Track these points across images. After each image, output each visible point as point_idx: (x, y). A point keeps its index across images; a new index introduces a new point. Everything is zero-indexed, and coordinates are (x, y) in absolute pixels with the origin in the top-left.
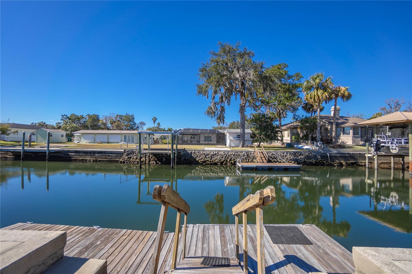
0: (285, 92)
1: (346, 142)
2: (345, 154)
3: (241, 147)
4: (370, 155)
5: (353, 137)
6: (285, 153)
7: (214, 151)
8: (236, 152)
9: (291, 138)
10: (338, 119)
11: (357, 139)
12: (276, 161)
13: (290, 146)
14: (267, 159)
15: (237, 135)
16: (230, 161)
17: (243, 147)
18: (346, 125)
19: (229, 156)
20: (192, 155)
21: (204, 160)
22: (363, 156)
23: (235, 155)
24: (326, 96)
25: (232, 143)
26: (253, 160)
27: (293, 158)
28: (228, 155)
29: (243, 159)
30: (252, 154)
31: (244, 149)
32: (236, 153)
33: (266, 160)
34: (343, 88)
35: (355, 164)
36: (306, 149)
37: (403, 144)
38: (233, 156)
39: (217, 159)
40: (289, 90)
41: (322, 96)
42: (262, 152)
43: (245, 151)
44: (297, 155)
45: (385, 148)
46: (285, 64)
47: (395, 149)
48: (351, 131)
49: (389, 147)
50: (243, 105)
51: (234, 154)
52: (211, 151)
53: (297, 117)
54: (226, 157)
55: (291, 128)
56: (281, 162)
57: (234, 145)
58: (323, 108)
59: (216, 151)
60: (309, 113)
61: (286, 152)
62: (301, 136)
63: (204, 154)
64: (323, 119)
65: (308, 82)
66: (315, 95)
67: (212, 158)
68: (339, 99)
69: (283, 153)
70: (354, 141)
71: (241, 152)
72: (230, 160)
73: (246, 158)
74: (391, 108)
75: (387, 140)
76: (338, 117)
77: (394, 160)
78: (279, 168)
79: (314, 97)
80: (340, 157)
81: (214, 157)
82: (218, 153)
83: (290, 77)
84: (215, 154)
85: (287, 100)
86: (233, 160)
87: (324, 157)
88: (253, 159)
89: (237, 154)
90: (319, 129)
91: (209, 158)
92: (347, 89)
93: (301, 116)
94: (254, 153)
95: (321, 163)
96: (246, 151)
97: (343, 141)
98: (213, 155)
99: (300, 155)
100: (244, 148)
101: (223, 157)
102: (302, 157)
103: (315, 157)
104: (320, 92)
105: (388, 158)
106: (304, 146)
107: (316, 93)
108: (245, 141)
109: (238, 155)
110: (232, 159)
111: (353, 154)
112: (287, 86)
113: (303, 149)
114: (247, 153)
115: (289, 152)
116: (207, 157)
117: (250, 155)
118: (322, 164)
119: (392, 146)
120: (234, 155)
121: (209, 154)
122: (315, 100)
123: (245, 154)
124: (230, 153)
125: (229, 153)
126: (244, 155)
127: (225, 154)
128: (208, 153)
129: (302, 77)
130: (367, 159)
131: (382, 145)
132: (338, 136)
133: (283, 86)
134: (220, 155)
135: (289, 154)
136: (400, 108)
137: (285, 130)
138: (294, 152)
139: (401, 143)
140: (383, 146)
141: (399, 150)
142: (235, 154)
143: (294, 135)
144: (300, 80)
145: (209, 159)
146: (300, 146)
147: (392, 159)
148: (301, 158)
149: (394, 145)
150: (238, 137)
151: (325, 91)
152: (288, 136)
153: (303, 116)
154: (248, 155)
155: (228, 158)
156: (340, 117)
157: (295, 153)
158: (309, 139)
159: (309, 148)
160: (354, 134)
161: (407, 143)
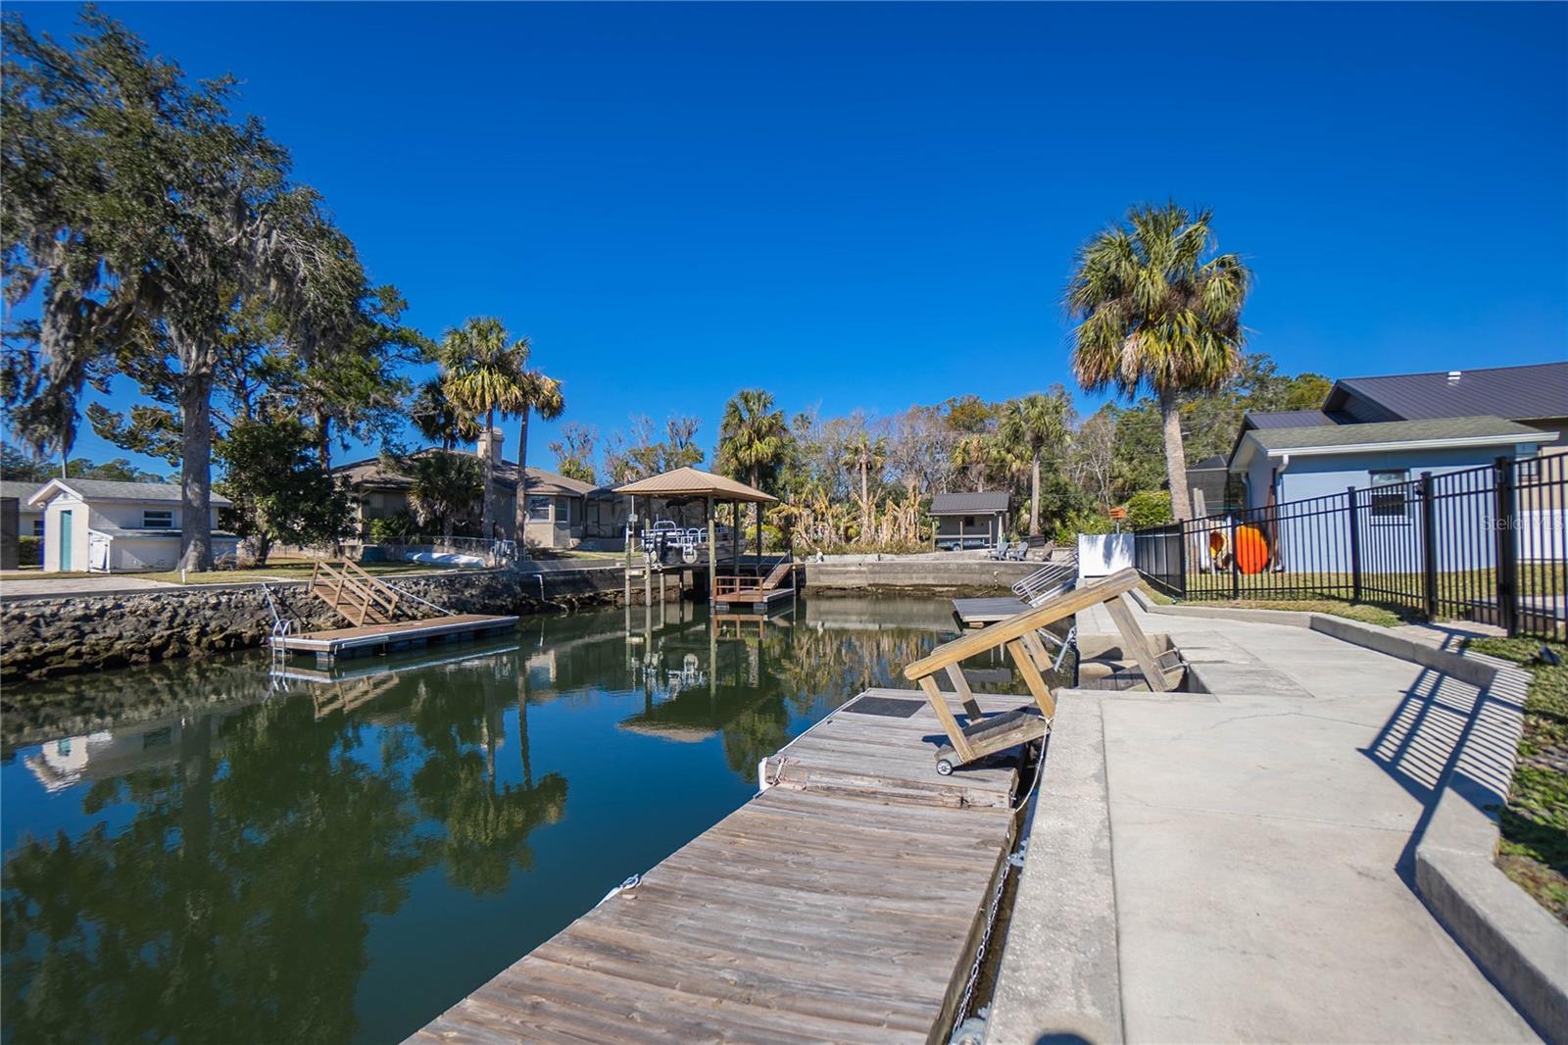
1: (540, 542)
2: (573, 573)
3: (190, 568)
4: (635, 573)
5: (555, 524)
6: (423, 583)
7: (89, 594)
11: (562, 533)
12: (400, 616)
13: (378, 557)
14: (390, 608)
15: (147, 514)
16: (204, 640)
17: (203, 570)
18: (538, 489)
19: (188, 614)
21: (28, 650)
23: (223, 608)
27: (449, 598)
28: (182, 612)
29: (264, 619)
30: (299, 597)
31: (209, 577)
32: (224, 599)
35: (596, 602)
36: (467, 565)
38: (209, 613)
39: (120, 637)
41: (504, 393)
43: (267, 586)
44: (457, 586)
47: (693, 554)
48: (551, 509)
49: (681, 549)
50: (204, 370)
51: (213, 601)
52: (68, 599)
54: (172, 619)
55: (367, 489)
57: (136, 563)
59: (103, 595)
61: (423, 577)
62: (421, 520)
63: (21, 618)
67: (83, 635)
70: (557, 539)
71: (249, 591)
72: (202, 633)
74: (573, 446)
75: (678, 534)
76: (500, 464)
80: (564, 583)
81: (94, 631)
82: (118, 606)
84: (102, 612)
86: (213, 632)
87: (528, 585)
88: (311, 615)
89: (230, 600)
91: (60, 636)
92: (558, 386)
94: (307, 593)
95: (525, 605)
96: (272, 585)
98: (87, 618)
99: (466, 586)
100: (210, 573)
101: (154, 624)
102: (474, 593)
103: (507, 587)
104: (499, 379)
106: (454, 555)
108: (213, 540)
109: (236, 607)
110: (207, 625)
112: (376, 331)
113: (456, 566)
114: (275, 592)
115: (433, 577)
116: (47, 632)
117: (291, 600)
118: (528, 607)
119: (687, 548)
120: (215, 607)
121: (54, 615)
122: (483, 402)
123: (271, 599)
124: (191, 602)
125: (187, 601)
126: (263, 604)
127: (163, 608)
128: (48, 611)
134: (131, 612)
135: (432, 586)
138: (451, 576)
140: (670, 549)
141: (696, 555)
142: (219, 603)
143: (381, 518)
145: (62, 643)
147: (662, 579)
148: (472, 596)
149: (690, 545)
150: (148, 524)
151: (514, 382)
154: (283, 602)
155: (185, 623)
156: (504, 462)
157: (451, 581)
158: (447, 529)
159: (477, 563)
160: (559, 516)
161: (704, 539)
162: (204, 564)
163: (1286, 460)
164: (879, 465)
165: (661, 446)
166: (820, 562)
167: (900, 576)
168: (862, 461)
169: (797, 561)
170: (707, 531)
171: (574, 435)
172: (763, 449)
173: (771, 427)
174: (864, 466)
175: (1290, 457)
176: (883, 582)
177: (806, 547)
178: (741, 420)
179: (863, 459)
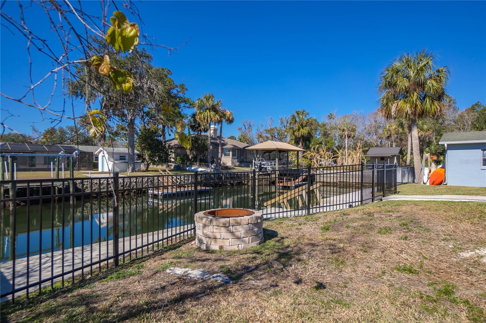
1: (226, 163)
3: (130, 171)
5: (232, 158)
7: (108, 178)
9: (176, 159)
10: (216, 139)
11: (235, 161)
13: (178, 168)
15: (120, 157)
16: (133, 190)
17: (133, 172)
18: (226, 146)
20: (78, 186)
24: (218, 119)
25: (116, 167)
28: (129, 183)
30: (155, 180)
36: (201, 171)
38: (135, 184)
45: (264, 169)
48: (231, 153)
49: (266, 168)
50: (133, 117)
52: (104, 179)
54: (127, 185)
55: (176, 147)
57: (118, 170)
62: (191, 157)
66: (207, 116)
70: (233, 163)
73: (150, 185)
74: (245, 128)
75: (265, 163)
84: (112, 182)
86: (135, 189)
89: (139, 180)
90: (209, 150)
91: (104, 188)
98: (109, 184)
100: (135, 173)
104: (212, 113)
106: (197, 168)
107: (209, 114)
108: (135, 163)
110: (134, 187)
114: (150, 178)
116: (101, 187)
118: (219, 185)
119: (268, 167)
121: (102, 183)
122: (207, 121)
127: (125, 182)
131: (263, 166)
136: (251, 129)
139: (272, 165)
143: (180, 156)
146: (193, 168)
148: (202, 181)
149: (269, 166)
150: (121, 159)
151: (217, 114)
154: (151, 181)
158: (198, 160)
159: (204, 171)
160: (233, 155)
161: (275, 165)
162: (133, 170)
163: (446, 145)
164: (352, 136)
165: (276, 128)
166: (321, 173)
168: (346, 134)
169: (313, 172)
170: (275, 162)
171: (246, 124)
172: (304, 131)
173: (307, 123)
174: (346, 136)
175: (448, 145)
176: (344, 181)
177: (317, 167)
178: (296, 121)
179: (346, 133)
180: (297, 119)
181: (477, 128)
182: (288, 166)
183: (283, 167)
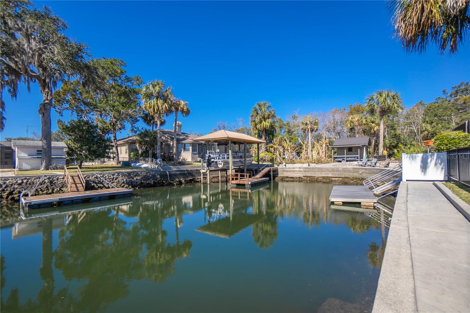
0: (120, 95)
1: (187, 159)
2: (184, 171)
3: (43, 169)
4: (204, 171)
5: (192, 153)
6: (116, 175)
8: (26, 179)
9: (129, 155)
10: (180, 135)
11: (195, 156)
12: (102, 187)
13: (126, 165)
14: (84, 185)
16: (10, 197)
18: (186, 141)
19: (6, 187)
22: (198, 172)
23: (23, 184)
24: (166, 107)
26: (62, 189)
27: (126, 180)
29: (41, 188)
30: (60, 180)
32: (25, 181)
33: (83, 187)
34: (183, 103)
35: (193, 181)
36: (144, 168)
37: (226, 159)
38: (16, 186)
40: (125, 94)
41: (162, 106)
42: (78, 176)
43: (45, 176)
44: (132, 175)
45: (214, 163)
46: (122, 62)
47: (221, 164)
48: (191, 148)
49: (217, 162)
50: (47, 101)
51: (20, 182)
53: (136, 130)
56: (109, 188)
57: (27, 167)
58: (165, 121)
60: (150, 125)
61: (117, 173)
62: (140, 152)
64: (166, 134)
65: (147, 88)
66: (154, 105)
68: (179, 113)
69: (112, 174)
70: (193, 158)
71: (37, 178)
73: (47, 187)
75: (216, 156)
76: (180, 134)
77: (221, 174)
78: (100, 197)
79: (154, 107)
80: (180, 174)
83: (128, 79)
85: (123, 106)
86: (16, 194)
87: (163, 175)
88: (62, 187)
89: (28, 181)
90: (159, 144)
92: (186, 104)
93: (140, 128)
94: (63, 178)
95: (160, 183)
96: (48, 176)
97: (184, 157)
99: (136, 176)
100: (50, 170)
102: (138, 178)
103: (154, 176)
104: (160, 102)
105: (217, 172)
106: (143, 164)
107: (155, 103)
108: (52, 159)
109: (30, 184)
110: (14, 191)
111: (191, 170)
112: (123, 88)
113: (141, 168)
114: (49, 178)
115: (121, 172)
117: (55, 181)
118: (162, 184)
119: (219, 161)
120: (20, 184)
122: (154, 110)
123: (46, 181)
124: (10, 182)
125: (8, 182)
126: (43, 183)
129: (142, 83)
130: (202, 175)
131: (212, 160)
132: (179, 153)
133: (117, 87)
135: (121, 176)
137: (122, 145)
138: (128, 172)
139: (224, 158)
140: (213, 162)
141: (223, 164)
143: (133, 152)
144: (141, 86)
146: (137, 164)
147: (220, 173)
148: (137, 179)
149: (220, 160)
150: (37, 154)
151: (166, 102)
152: (126, 153)
153: (142, 128)
154: (51, 182)
156: (182, 133)
157: (129, 174)
158: (149, 155)
159: (147, 167)
160: (193, 150)
161: (228, 158)
162: (47, 168)
164: (315, 129)
166: (284, 167)
167: (317, 173)
168: (308, 128)
169: (276, 166)
170: (229, 155)
172: (266, 124)
173: (269, 115)
174: (309, 130)
176: (309, 175)
177: (279, 161)
178: (257, 113)
179: (309, 127)
180: (259, 112)
181: (427, 122)
182: (245, 160)
183: (240, 161)
